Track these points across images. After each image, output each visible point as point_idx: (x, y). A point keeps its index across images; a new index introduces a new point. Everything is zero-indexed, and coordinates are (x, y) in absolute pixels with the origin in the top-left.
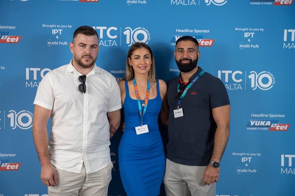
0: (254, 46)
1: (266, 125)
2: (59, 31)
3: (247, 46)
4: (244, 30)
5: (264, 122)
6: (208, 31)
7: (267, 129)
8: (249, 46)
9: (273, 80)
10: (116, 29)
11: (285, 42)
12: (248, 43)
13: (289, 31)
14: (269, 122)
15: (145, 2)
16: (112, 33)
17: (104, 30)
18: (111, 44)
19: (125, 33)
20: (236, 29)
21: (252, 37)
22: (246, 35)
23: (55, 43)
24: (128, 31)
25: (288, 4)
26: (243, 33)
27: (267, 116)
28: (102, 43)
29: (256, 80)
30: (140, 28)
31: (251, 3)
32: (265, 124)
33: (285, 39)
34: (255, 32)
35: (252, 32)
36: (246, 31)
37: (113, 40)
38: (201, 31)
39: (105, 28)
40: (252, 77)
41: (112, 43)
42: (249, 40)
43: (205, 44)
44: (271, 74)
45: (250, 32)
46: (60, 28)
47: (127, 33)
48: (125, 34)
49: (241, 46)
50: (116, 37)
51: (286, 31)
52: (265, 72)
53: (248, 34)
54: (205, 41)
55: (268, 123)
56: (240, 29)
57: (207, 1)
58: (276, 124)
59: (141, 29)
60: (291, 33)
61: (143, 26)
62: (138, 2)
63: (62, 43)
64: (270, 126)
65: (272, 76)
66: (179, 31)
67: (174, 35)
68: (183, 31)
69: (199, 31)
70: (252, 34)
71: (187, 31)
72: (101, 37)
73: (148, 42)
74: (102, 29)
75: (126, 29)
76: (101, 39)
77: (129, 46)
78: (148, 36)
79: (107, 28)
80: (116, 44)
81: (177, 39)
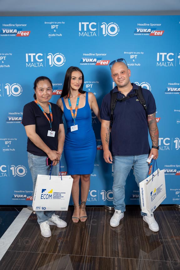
0: (137, 65)
2: (4, 58)
3: (132, 65)
4: (130, 53)
6: (106, 55)
8: (134, 65)
10: (42, 55)
11: (158, 62)
12: (133, 63)
13: (161, 54)
15: (61, 35)
16: (40, 57)
18: (39, 66)
19: (48, 57)
20: (125, 53)
21: (136, 58)
22: (132, 57)
23: (2, 66)
24: (50, 56)
25: (160, 35)
26: (129, 55)
28: (33, 65)
30: (58, 53)
31: (135, 34)
33: (158, 60)
34: (138, 54)
35: (136, 54)
36: (132, 54)
37: (40, 62)
38: (101, 55)
41: (39, 64)
42: (134, 61)
43: (104, 64)
44: (149, 84)
45: (134, 54)
46: (4, 56)
48: (48, 58)
50: (42, 60)
51: (158, 54)
52: (145, 82)
53: (133, 56)
54: (103, 61)
56: (127, 53)
57: (104, 33)
59: (59, 54)
60: (162, 55)
61: (60, 52)
62: (56, 35)
63: (6, 66)
66: (85, 55)
67: (82, 58)
68: (88, 55)
69: (99, 55)
70: (136, 56)
71: (90, 54)
72: (32, 61)
73: (64, 63)
74: (32, 55)
75: (49, 54)
76: (32, 62)
77: (51, 66)
78: (64, 59)
79: (36, 55)
80: (42, 65)
81: (84, 61)
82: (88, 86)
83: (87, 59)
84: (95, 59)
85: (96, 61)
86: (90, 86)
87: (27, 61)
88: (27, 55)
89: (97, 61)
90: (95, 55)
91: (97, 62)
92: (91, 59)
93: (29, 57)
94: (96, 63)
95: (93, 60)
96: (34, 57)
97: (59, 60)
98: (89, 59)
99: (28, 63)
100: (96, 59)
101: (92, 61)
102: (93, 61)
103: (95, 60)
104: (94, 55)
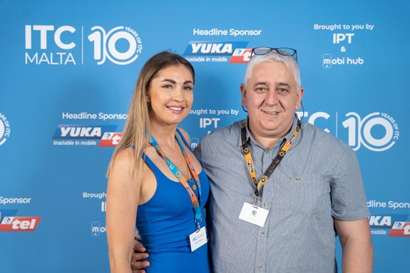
0: (353, 62)
1: (382, 224)
4: (332, 28)
5: (378, 218)
6: (259, 32)
7: (383, 232)
8: (343, 62)
9: (394, 130)
10: (72, 30)
12: (342, 56)
14: (389, 219)
17: (48, 32)
18: (63, 62)
19: (91, 38)
20: (316, 27)
21: (350, 42)
22: (337, 39)
24: (98, 33)
26: (330, 33)
27: (383, 205)
28: (44, 58)
29: (359, 131)
30: (122, 28)
32: (379, 221)
34: (355, 31)
35: (349, 31)
36: (337, 31)
37: (68, 51)
38: (245, 33)
39: (51, 28)
40: (349, 124)
41: (65, 57)
42: (343, 49)
44: (391, 119)
45: (345, 32)
47: (94, 37)
48: (91, 40)
49: (326, 61)
50: (72, 45)
52: (378, 114)
53: (341, 37)
55: (387, 220)
56: (324, 27)
58: (403, 223)
59: (124, 30)
61: (126, 23)
64: (391, 227)
65: (393, 121)
66: (200, 32)
67: (190, 42)
68: (207, 33)
69: (240, 33)
70: (350, 35)
71: (215, 32)
72: (44, 45)
73: (137, 56)
74: (44, 29)
75: (93, 29)
76: (44, 51)
77: (99, 63)
78: (138, 44)
79: (56, 29)
80: (73, 60)
81: (195, 50)
82: (205, 124)
83: (204, 45)
84: (226, 45)
85: (230, 51)
86: (213, 122)
87: (28, 45)
88: (28, 28)
89: (233, 52)
90: (229, 32)
91: (234, 55)
92: (215, 45)
93: (36, 35)
94: (230, 57)
95: (221, 49)
96: (50, 35)
97: (122, 45)
98: (210, 45)
99: (31, 53)
100: (230, 46)
101: (218, 51)
102: (223, 51)
103: (228, 48)
104: (225, 33)
